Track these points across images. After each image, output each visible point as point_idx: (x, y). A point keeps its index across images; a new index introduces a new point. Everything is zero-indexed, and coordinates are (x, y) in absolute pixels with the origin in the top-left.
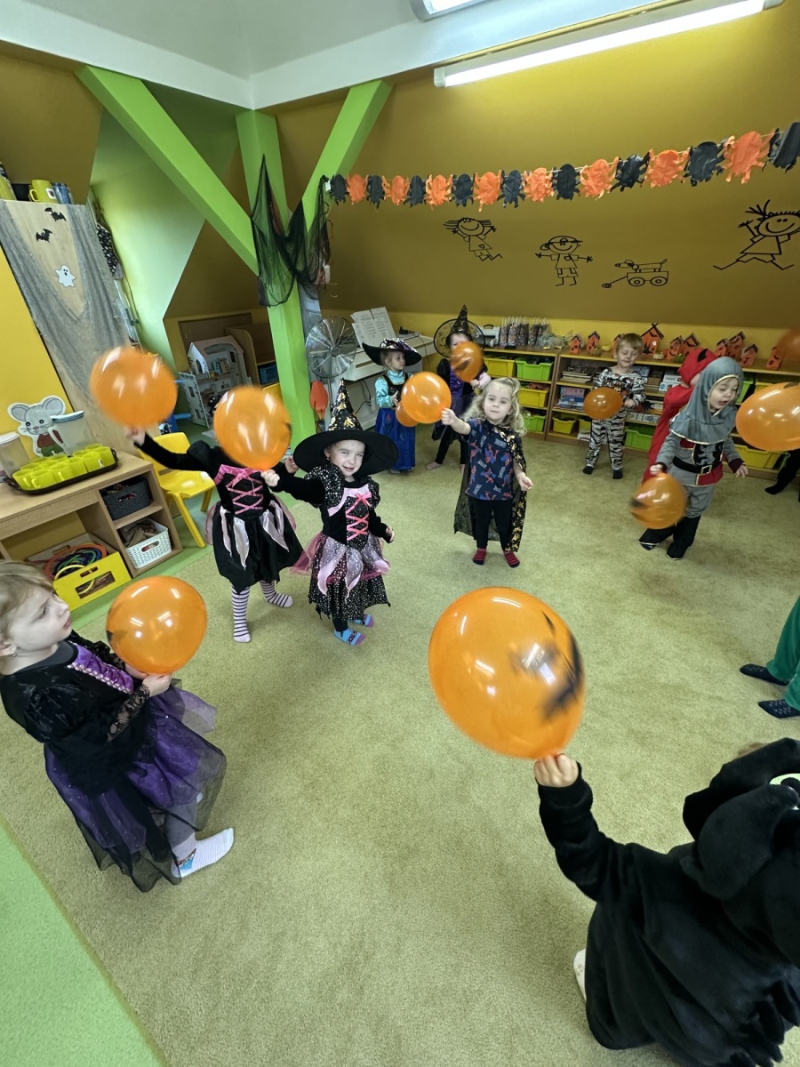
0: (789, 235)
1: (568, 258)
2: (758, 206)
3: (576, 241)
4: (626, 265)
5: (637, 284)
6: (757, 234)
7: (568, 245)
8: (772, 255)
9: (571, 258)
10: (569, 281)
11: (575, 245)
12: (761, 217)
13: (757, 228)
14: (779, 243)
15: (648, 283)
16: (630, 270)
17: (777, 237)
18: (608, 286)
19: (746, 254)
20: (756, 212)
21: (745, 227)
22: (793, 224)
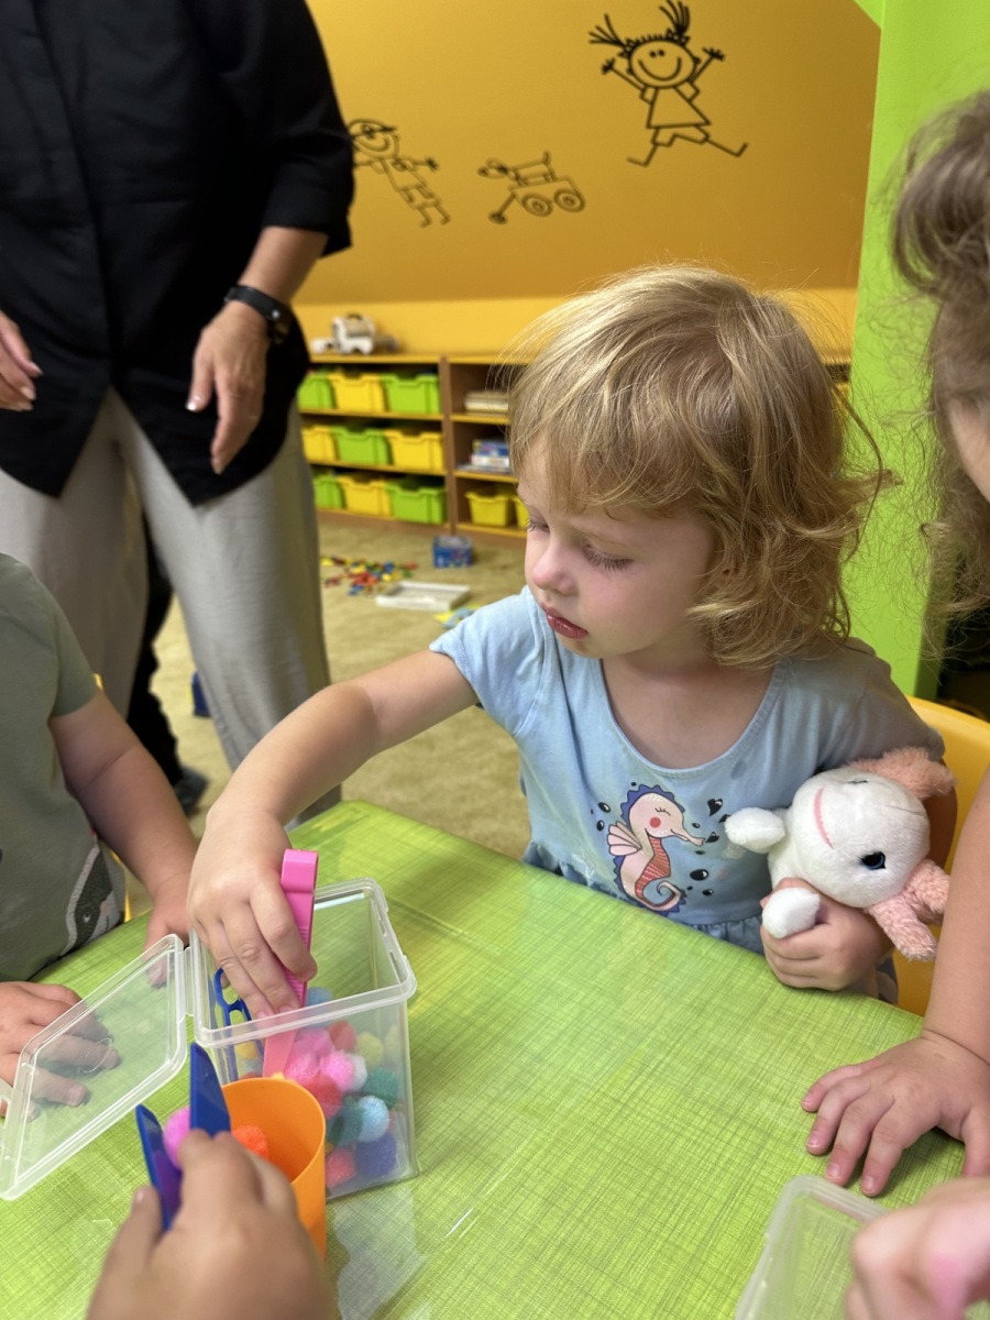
0: (691, 80)
1: (399, 166)
2: (599, 28)
3: (385, 129)
4: (493, 172)
5: (541, 207)
6: (642, 86)
7: (380, 138)
8: (697, 126)
9: (404, 167)
10: (432, 212)
11: (389, 136)
12: (619, 50)
13: (631, 71)
14: (690, 101)
15: (555, 206)
16: (507, 181)
17: (675, 87)
18: (499, 217)
19: (658, 128)
20: (603, 41)
21: (611, 74)
22: (679, 61)
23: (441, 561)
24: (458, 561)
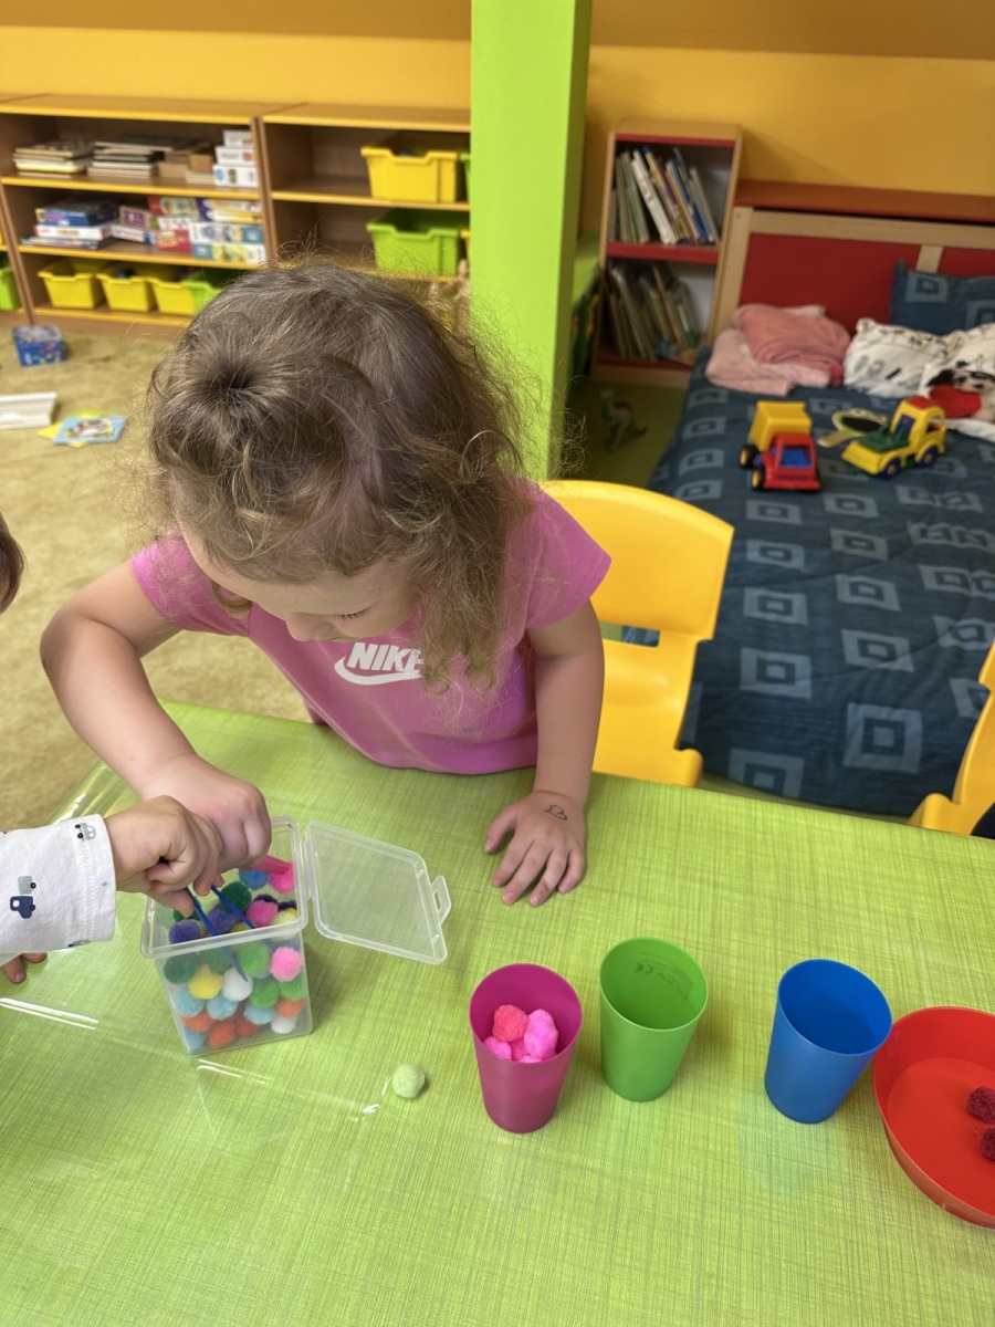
23: (28, 358)
24: (49, 356)
